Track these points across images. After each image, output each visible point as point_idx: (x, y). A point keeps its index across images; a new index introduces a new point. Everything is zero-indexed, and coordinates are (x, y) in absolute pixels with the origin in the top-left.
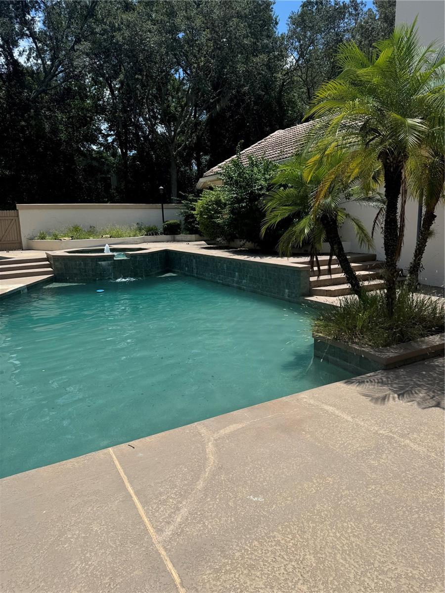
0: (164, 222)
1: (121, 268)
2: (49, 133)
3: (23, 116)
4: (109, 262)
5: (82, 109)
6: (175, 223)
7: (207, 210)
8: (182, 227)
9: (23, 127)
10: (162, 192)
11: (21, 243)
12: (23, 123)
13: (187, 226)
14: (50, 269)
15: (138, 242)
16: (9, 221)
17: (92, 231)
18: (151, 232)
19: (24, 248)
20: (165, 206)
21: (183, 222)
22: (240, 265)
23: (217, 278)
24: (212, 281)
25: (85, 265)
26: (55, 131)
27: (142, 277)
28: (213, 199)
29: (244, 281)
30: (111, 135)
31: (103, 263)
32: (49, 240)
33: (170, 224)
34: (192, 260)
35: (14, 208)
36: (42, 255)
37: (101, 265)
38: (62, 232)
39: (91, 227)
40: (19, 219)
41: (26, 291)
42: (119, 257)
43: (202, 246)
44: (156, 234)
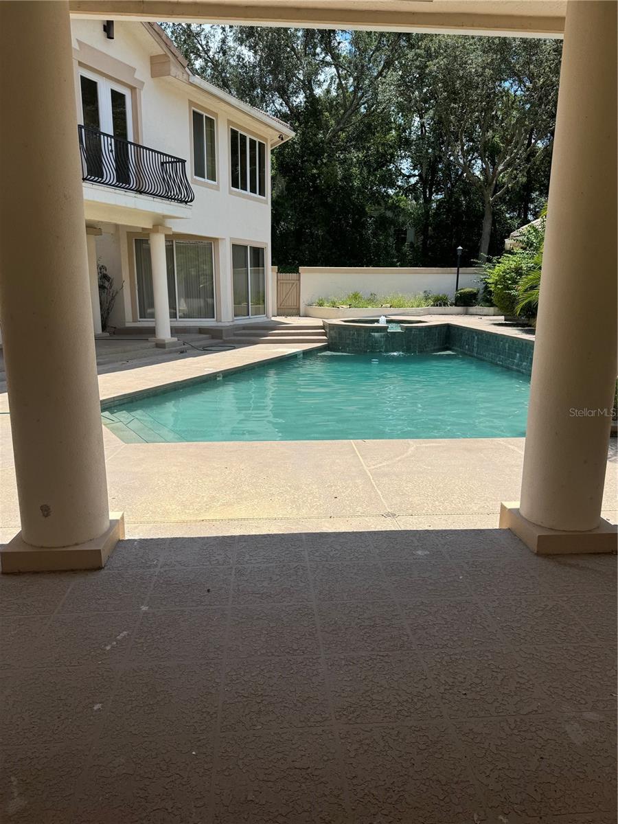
0: (457, 290)
1: (393, 341)
2: (341, 180)
3: (315, 163)
4: (382, 334)
5: (383, 144)
6: (470, 292)
7: (504, 279)
8: (480, 296)
9: (313, 175)
10: (459, 253)
11: (299, 309)
12: (315, 171)
13: (485, 296)
14: (325, 338)
15: (421, 314)
16: (291, 285)
17: (372, 300)
18: (440, 302)
19: (301, 314)
20: (461, 270)
21: (481, 291)
22: (523, 345)
23: (497, 359)
24: (491, 362)
25: (359, 335)
26: (348, 178)
27: (415, 352)
28: (513, 266)
29: (524, 363)
30: (415, 176)
31: (376, 334)
32: (327, 308)
33: (464, 293)
34: (474, 337)
35: (297, 272)
36: (319, 323)
37: (373, 337)
38: (341, 299)
39: (371, 294)
40: (300, 283)
41: (302, 355)
42: (394, 328)
43: (492, 322)
44: (445, 304)
